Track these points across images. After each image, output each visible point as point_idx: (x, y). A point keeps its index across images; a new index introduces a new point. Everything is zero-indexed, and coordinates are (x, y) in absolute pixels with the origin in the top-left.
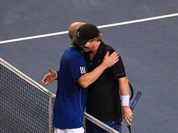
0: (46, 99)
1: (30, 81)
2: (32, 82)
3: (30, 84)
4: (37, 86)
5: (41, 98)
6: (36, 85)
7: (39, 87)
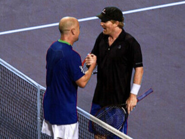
0: (34, 91)
1: (19, 73)
2: (21, 75)
3: (18, 77)
4: (26, 78)
5: (30, 90)
6: (24, 77)
7: (27, 80)
